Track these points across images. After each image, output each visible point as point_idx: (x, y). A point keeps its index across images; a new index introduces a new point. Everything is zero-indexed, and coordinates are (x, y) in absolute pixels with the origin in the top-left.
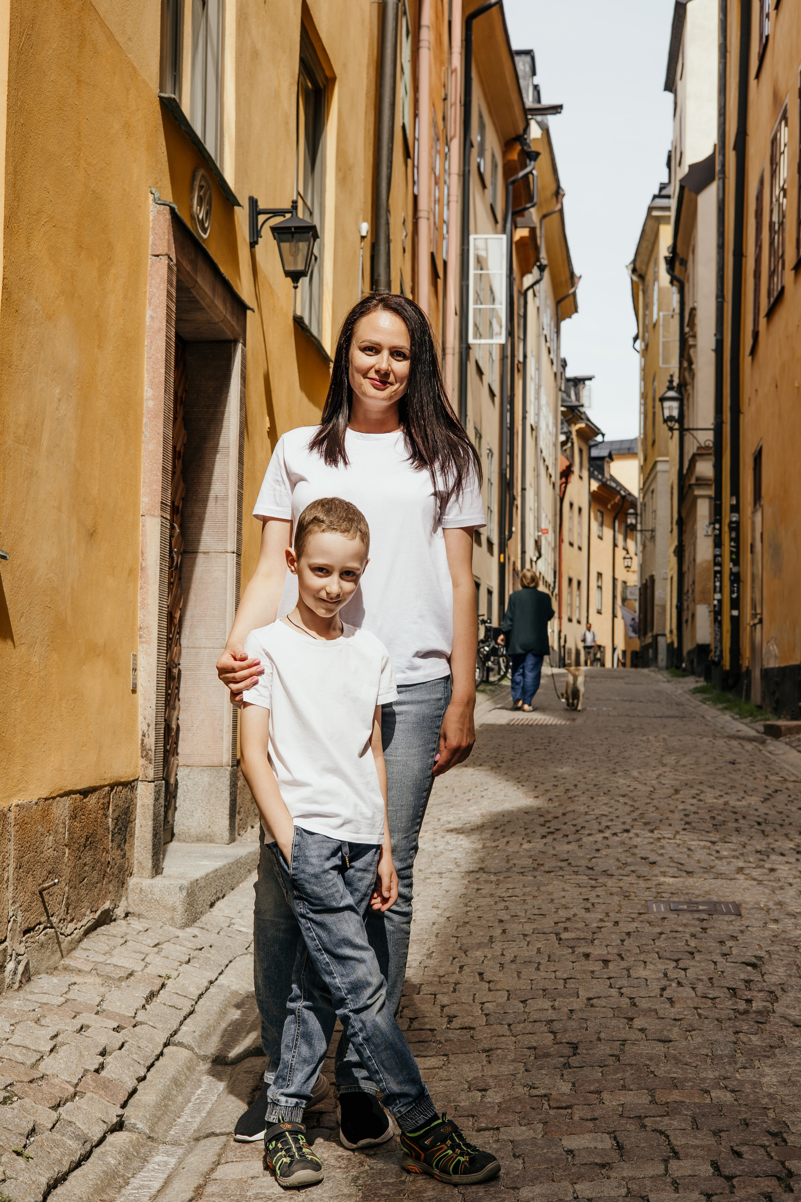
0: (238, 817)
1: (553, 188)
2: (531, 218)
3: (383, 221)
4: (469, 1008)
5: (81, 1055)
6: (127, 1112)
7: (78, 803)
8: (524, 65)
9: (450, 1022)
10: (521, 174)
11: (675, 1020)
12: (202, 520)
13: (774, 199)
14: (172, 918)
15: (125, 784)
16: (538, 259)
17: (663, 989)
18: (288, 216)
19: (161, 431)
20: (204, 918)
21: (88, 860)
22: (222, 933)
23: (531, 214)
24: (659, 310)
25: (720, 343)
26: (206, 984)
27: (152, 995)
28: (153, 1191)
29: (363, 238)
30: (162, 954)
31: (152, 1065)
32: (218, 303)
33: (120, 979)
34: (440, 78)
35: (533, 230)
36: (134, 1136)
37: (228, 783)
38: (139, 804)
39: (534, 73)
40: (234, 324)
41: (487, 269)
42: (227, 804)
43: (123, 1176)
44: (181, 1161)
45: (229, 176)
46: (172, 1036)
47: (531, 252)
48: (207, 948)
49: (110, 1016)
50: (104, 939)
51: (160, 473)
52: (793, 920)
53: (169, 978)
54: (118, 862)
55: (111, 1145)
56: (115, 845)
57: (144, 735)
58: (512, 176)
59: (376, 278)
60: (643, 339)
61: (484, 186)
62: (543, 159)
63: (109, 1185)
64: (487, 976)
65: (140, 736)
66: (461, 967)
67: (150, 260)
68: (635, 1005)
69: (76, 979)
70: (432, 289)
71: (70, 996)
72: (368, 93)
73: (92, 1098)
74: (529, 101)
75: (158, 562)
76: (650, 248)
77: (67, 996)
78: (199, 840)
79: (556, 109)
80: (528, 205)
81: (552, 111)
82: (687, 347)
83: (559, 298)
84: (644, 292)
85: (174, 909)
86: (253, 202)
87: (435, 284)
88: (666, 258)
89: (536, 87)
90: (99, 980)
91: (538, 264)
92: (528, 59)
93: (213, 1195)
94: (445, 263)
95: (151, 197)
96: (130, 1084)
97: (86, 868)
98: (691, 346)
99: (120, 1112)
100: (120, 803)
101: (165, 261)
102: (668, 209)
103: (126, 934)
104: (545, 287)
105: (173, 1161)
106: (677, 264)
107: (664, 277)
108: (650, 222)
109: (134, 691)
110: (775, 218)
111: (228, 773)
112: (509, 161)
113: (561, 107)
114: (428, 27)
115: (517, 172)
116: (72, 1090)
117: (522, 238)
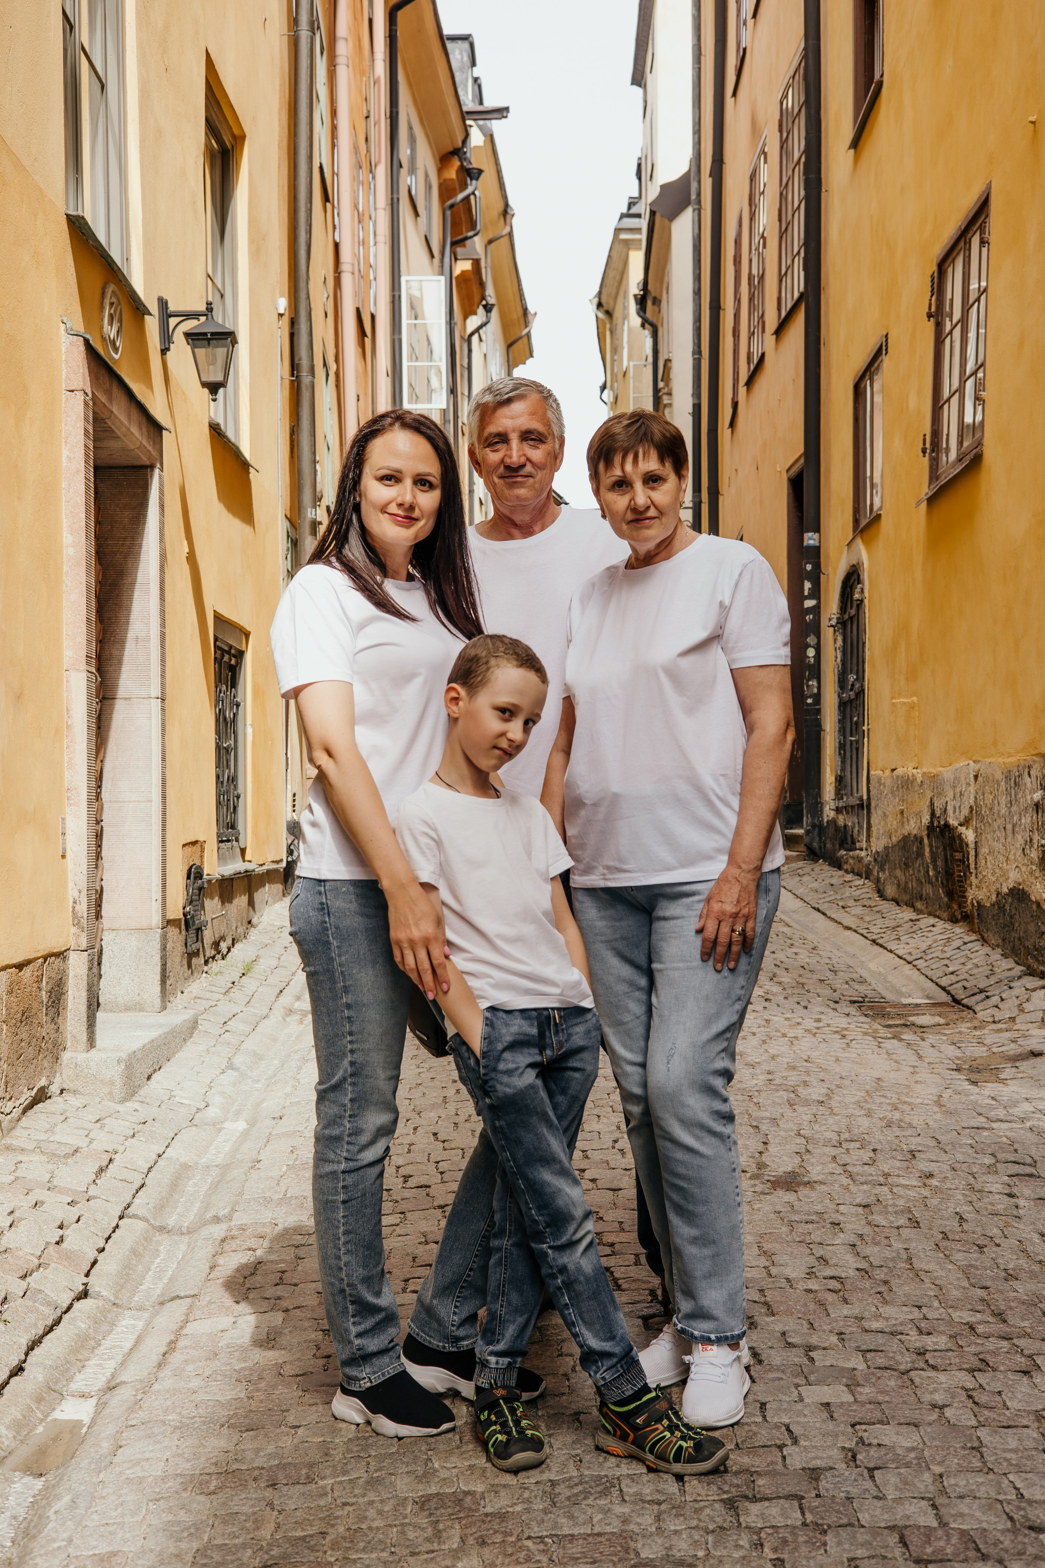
0: (168, 982)
1: (500, 206)
2: (474, 247)
3: (303, 295)
4: (424, 1168)
5: (41, 1229)
6: (91, 1280)
7: (14, 978)
8: (461, 54)
9: (405, 1182)
10: (460, 196)
11: (626, 1170)
12: (120, 663)
13: (753, 248)
14: (110, 1093)
15: (57, 955)
16: (483, 298)
17: (616, 1141)
18: (203, 319)
19: (84, 580)
20: (142, 1092)
21: (24, 1036)
22: (163, 1106)
23: (474, 243)
24: (629, 360)
25: (697, 408)
26: (155, 1157)
27: (101, 1170)
28: (126, 1350)
29: (281, 315)
30: (106, 1129)
31: (109, 1237)
32: (135, 430)
33: (66, 1156)
34: (361, 92)
35: (476, 263)
36: (101, 1303)
37: (159, 946)
38: (71, 975)
39: (473, 64)
40: (150, 449)
41: (424, 319)
42: (158, 969)
43: (94, 1338)
44: (148, 1323)
45: (138, 283)
46: (126, 1209)
47: (475, 289)
48: (150, 1122)
49: (63, 1191)
50: (43, 1116)
51: (84, 625)
52: (751, 1070)
53: (116, 1153)
54: (52, 1036)
55: (79, 1311)
56: (49, 1019)
57: (75, 902)
58: (449, 198)
59: (296, 361)
60: (612, 388)
61: (417, 214)
62: (488, 177)
63: (82, 1346)
64: (441, 1137)
65: (71, 904)
66: (415, 1129)
67: (65, 395)
68: (587, 1157)
69: (20, 1158)
70: (360, 350)
71: (19, 1173)
72: (280, 142)
73: (57, 1269)
74: (469, 102)
75: (86, 719)
76: (618, 278)
77: (16, 1174)
78: (127, 1009)
79: (501, 112)
80: (470, 234)
81: (496, 115)
82: (661, 407)
83: (510, 341)
84: (611, 332)
85: (112, 1083)
86: (163, 303)
87: (362, 345)
88: (635, 296)
89: (476, 80)
90: (44, 1158)
91: (484, 302)
92: (465, 45)
93: (186, 1347)
94: (373, 317)
95: (63, 326)
96: (92, 1255)
97: (23, 1044)
98: (665, 406)
99: (85, 1280)
100: (53, 975)
101: (80, 396)
102: (638, 230)
103: (65, 1111)
104: (493, 332)
105: (140, 1324)
106: (649, 303)
107: (635, 320)
108: (617, 247)
109: (63, 857)
110: (755, 271)
111: (158, 936)
112: (445, 180)
113: (507, 109)
114: (346, 39)
115: (456, 195)
116: (36, 1262)
117: (463, 273)
